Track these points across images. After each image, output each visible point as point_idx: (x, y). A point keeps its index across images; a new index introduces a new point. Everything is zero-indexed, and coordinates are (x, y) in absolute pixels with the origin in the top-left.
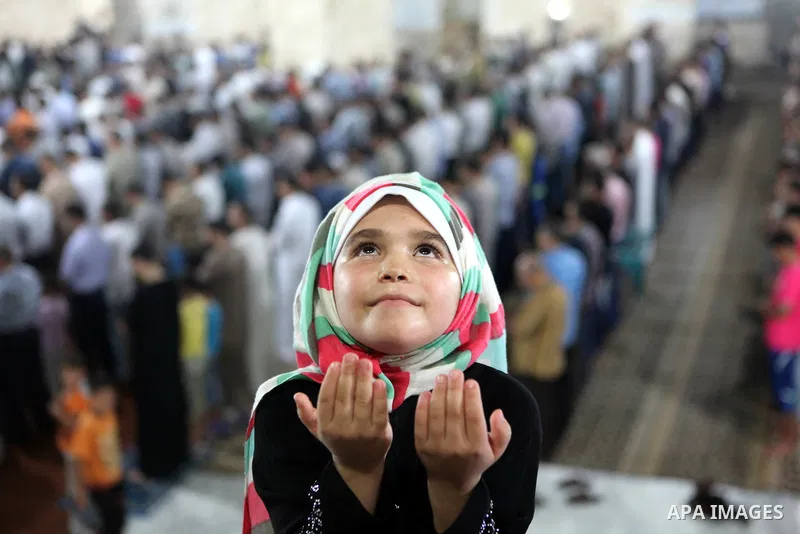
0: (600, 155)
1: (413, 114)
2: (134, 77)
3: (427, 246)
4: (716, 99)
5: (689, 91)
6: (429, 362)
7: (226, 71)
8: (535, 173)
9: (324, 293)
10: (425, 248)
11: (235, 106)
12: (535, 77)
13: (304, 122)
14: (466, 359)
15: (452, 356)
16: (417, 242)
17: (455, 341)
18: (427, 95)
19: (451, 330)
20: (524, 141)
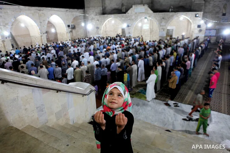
0: (186, 56)
1: (160, 49)
2: (123, 42)
3: (120, 95)
4: (206, 48)
5: (201, 47)
6: (118, 110)
7: (135, 41)
8: (176, 58)
9: (105, 98)
10: (119, 95)
11: (135, 46)
12: (179, 44)
13: (145, 49)
14: (123, 110)
15: (121, 110)
16: (118, 94)
17: (122, 108)
18: (162, 46)
19: (122, 106)
20: (175, 54)
